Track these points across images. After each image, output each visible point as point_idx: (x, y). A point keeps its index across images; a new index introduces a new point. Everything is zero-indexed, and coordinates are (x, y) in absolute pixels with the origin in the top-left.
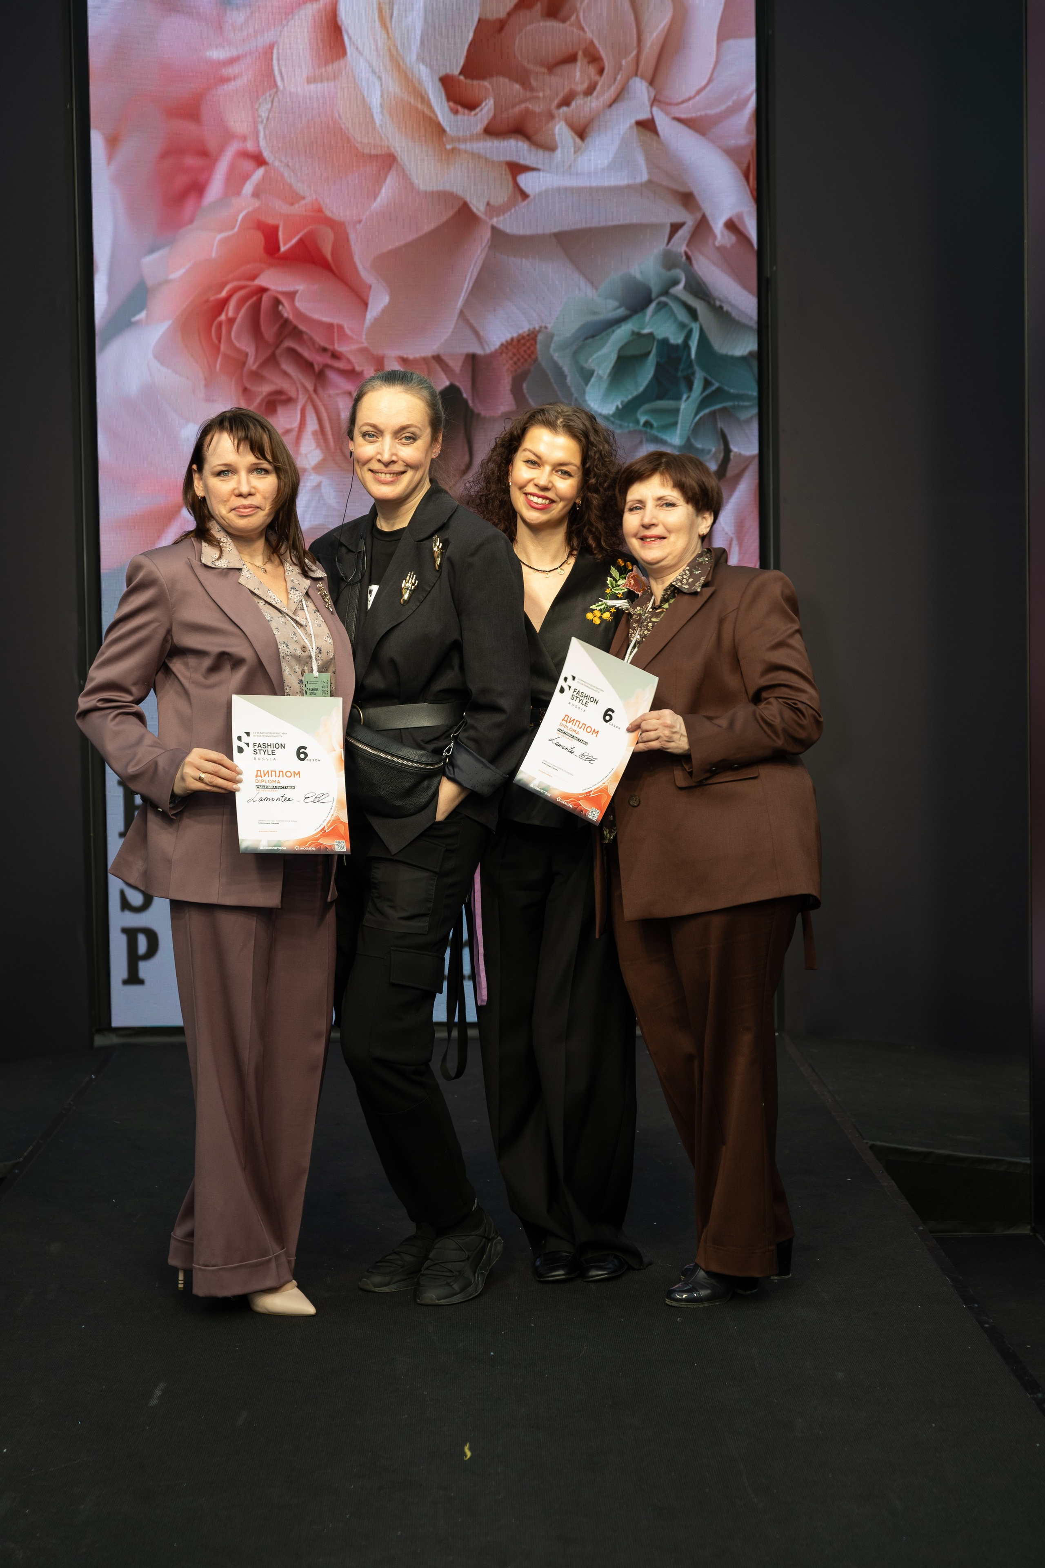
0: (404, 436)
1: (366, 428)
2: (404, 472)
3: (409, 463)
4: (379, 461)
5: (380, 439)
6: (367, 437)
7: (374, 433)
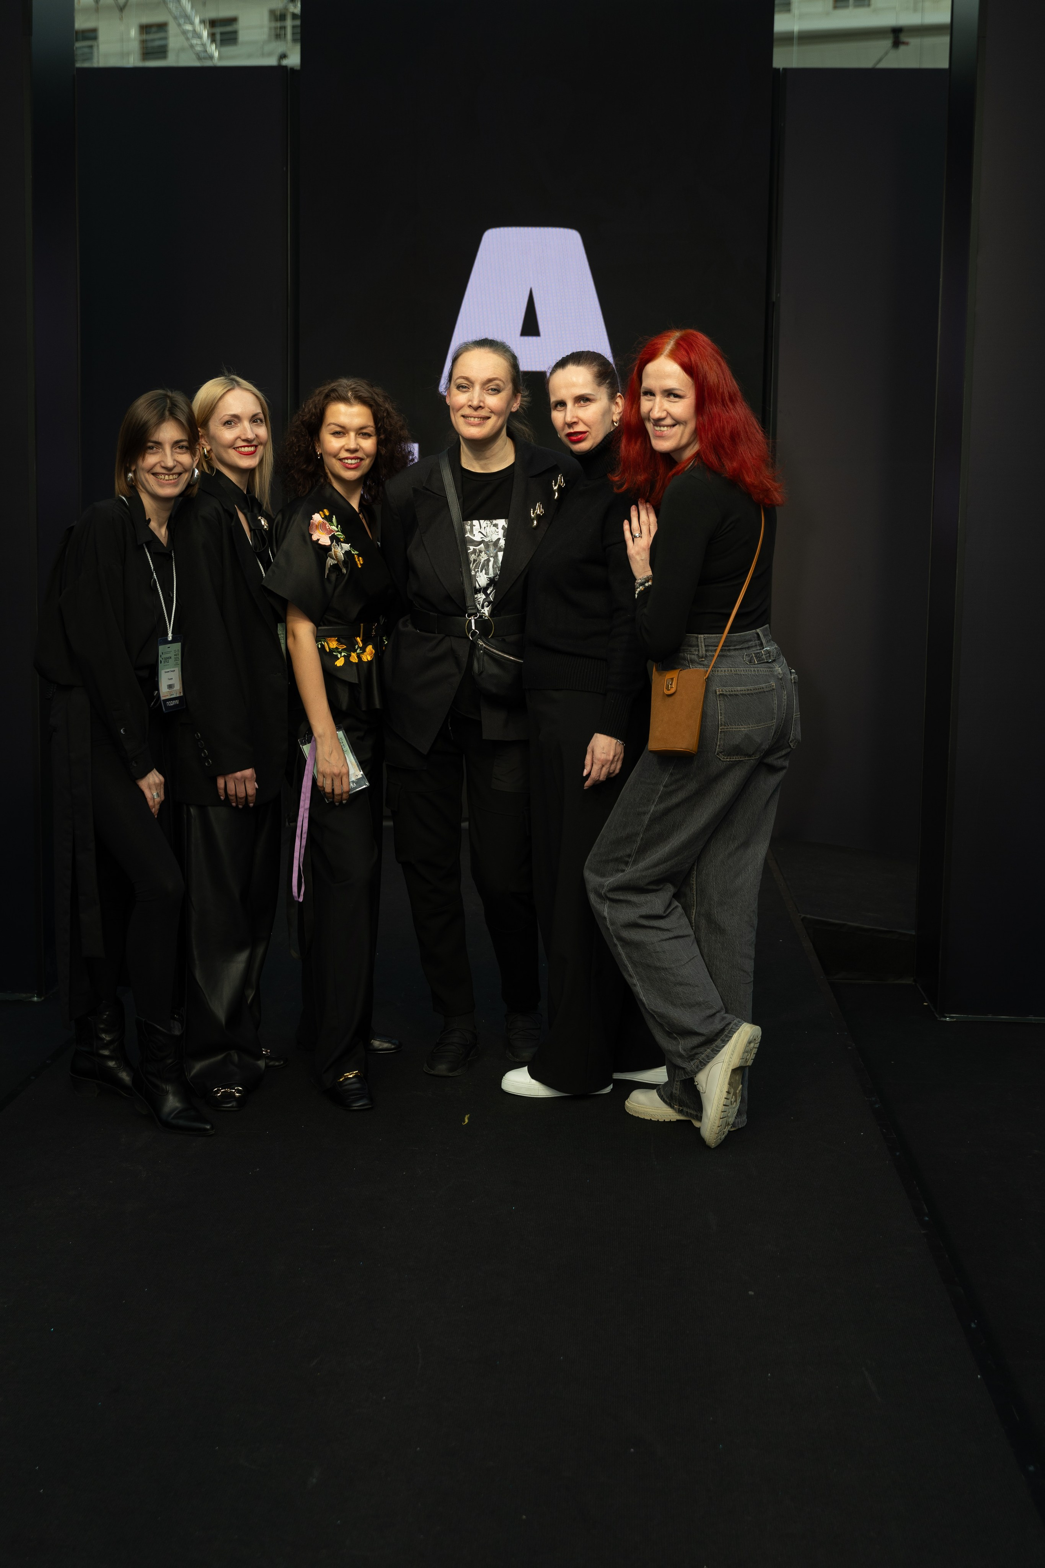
0: (490, 388)
1: (460, 381)
2: (489, 418)
3: (493, 410)
4: (470, 406)
5: (471, 389)
6: (461, 388)
7: (465, 386)
